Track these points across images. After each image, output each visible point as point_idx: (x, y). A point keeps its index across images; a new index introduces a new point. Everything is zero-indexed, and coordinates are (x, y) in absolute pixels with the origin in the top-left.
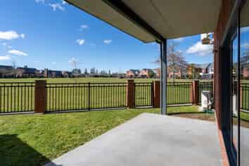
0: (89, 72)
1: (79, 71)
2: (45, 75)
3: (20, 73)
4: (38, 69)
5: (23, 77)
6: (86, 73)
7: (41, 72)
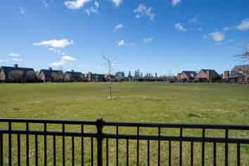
0: (133, 75)
1: (123, 74)
2: (89, 79)
3: (68, 77)
4: (83, 73)
5: (70, 81)
6: (130, 76)
7: (86, 76)
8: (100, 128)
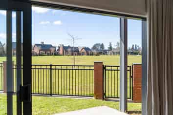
1: (102, 46)
6: (111, 49)
8: (51, 67)
